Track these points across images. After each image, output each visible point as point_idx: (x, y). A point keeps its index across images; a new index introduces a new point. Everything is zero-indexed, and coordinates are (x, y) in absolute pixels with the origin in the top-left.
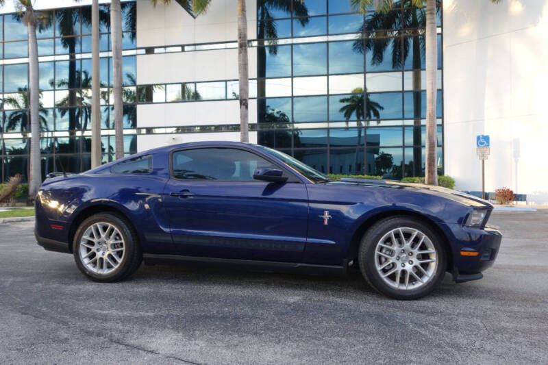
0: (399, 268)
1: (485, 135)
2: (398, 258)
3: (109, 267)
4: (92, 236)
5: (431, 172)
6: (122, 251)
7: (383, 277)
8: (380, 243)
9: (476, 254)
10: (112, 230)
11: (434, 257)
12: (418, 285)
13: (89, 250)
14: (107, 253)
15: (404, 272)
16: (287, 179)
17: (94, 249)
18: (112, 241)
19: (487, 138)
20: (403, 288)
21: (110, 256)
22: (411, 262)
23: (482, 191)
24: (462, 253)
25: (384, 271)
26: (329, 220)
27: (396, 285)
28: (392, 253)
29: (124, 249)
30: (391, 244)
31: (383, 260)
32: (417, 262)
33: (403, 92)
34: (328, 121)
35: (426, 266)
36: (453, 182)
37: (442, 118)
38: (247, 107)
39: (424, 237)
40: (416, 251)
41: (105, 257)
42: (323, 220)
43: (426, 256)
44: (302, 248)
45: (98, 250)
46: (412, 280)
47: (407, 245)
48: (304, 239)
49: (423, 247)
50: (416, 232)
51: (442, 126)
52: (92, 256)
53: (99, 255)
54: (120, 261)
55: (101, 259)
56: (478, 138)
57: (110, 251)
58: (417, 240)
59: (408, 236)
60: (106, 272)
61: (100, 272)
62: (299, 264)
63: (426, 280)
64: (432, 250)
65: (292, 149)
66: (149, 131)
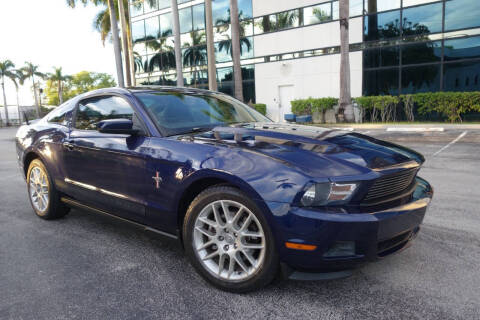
0: (221, 251)
2: (220, 238)
7: (203, 259)
8: (199, 217)
9: (311, 248)
15: (226, 257)
18: (42, 185)
20: (224, 275)
22: (235, 246)
26: (161, 184)
27: (217, 271)
29: (48, 191)
30: (214, 220)
32: (242, 247)
38: (347, 27)
39: (251, 215)
40: (242, 233)
42: (155, 182)
47: (229, 221)
50: (241, 208)
54: (47, 202)
60: (42, 210)
63: (251, 271)
64: (261, 234)
65: (400, 66)
66: (267, 59)
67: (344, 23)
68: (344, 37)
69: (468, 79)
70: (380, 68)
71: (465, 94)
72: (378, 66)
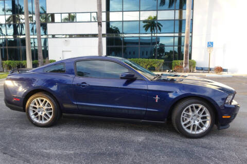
0: (192, 124)
1: (211, 41)
2: (192, 119)
3: (45, 119)
4: (35, 104)
5: (186, 58)
6: (51, 112)
7: (184, 127)
8: (184, 112)
9: (229, 117)
10: (46, 102)
11: (209, 118)
12: (201, 131)
13: (34, 111)
14: (44, 113)
15: (194, 125)
16: (136, 78)
17: (37, 111)
18: (45, 107)
19: (212, 43)
20: (194, 133)
21: (45, 115)
22: (198, 121)
23: (208, 67)
24: (223, 117)
25: (185, 125)
26: (159, 100)
27: (190, 131)
28: (188, 116)
29: (52, 111)
30: (189, 112)
31: (184, 119)
32: (201, 121)
33: (175, 20)
34: (139, 33)
35: (205, 122)
36: (195, 63)
37: (192, 33)
38: (101, 26)
39: (205, 109)
40: (201, 116)
41: (43, 115)
42: (155, 100)
43: (205, 118)
44: (144, 113)
45: (39, 111)
46: (198, 129)
47: (196, 112)
48: (145, 109)
49: (204, 113)
50: (201, 106)
51: (192, 36)
52: (36, 114)
53: (40, 114)
54: (51, 117)
55: (41, 116)
56: (208, 43)
57: (45, 112)
58: (201, 110)
59: (197, 108)
60: (43, 122)
61: (41, 122)
62: (143, 120)
63: (204, 129)
64: (208, 115)
65: (123, 46)
66: (53, 36)
67: (100, 24)
68: (100, 30)
69: (147, 52)
70: (114, 46)
71: (150, 60)
72: (113, 45)
